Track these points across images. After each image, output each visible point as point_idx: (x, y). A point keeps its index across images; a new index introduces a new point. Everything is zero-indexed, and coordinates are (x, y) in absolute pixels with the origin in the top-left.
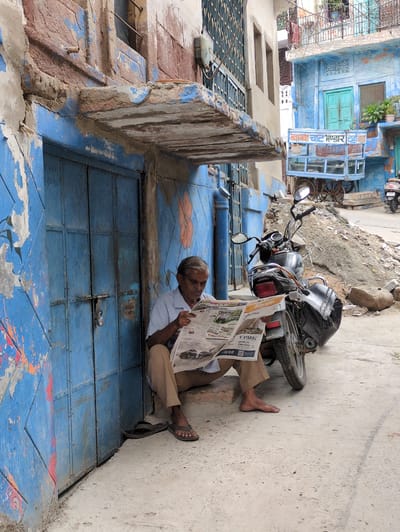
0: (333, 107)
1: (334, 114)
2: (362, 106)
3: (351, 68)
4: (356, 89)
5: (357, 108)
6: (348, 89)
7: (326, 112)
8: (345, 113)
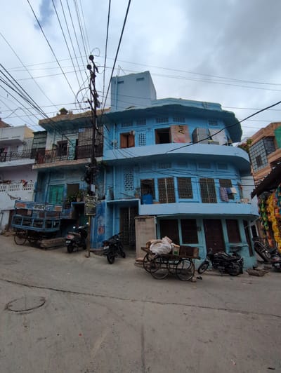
0: (54, 193)
1: (54, 196)
2: (67, 193)
3: (65, 176)
4: (66, 186)
5: (65, 194)
6: (62, 186)
7: (51, 196)
8: (60, 197)
